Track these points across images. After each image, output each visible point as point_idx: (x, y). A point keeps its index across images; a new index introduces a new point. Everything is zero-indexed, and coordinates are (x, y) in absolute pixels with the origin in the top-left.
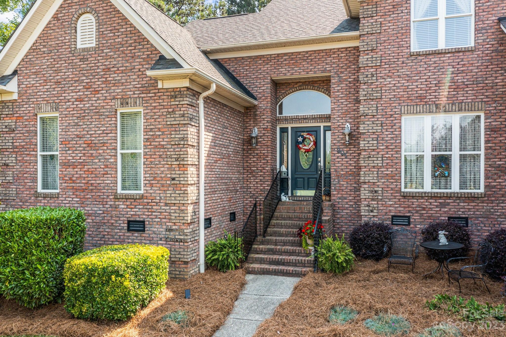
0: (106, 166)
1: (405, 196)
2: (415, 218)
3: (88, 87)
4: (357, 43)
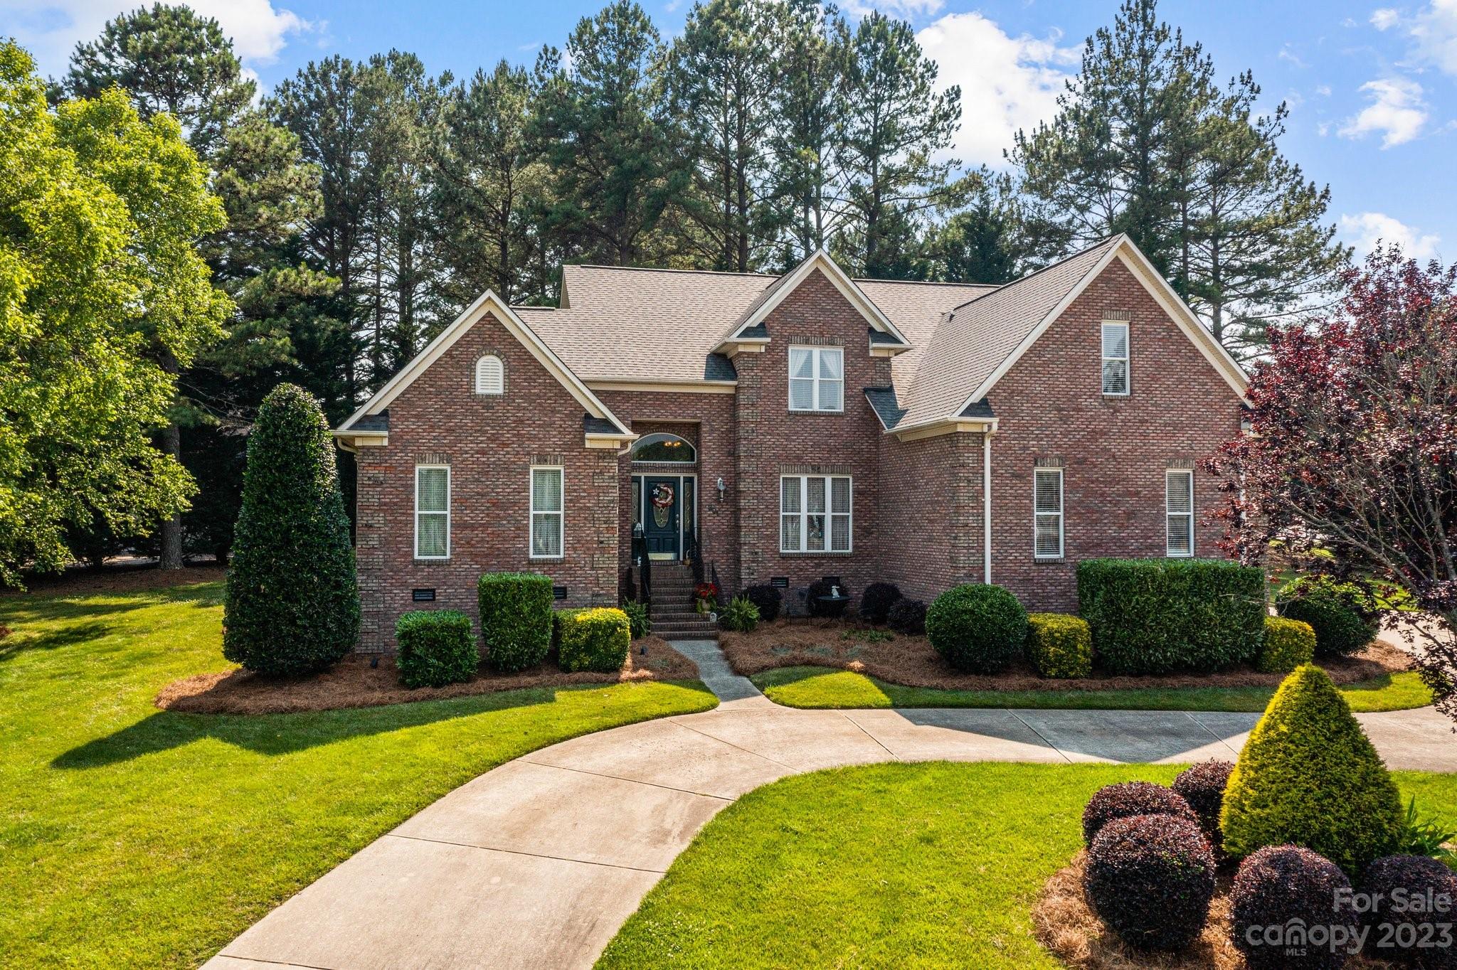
0: (518, 529)
1: (785, 557)
2: (793, 580)
3: (493, 439)
4: (732, 391)
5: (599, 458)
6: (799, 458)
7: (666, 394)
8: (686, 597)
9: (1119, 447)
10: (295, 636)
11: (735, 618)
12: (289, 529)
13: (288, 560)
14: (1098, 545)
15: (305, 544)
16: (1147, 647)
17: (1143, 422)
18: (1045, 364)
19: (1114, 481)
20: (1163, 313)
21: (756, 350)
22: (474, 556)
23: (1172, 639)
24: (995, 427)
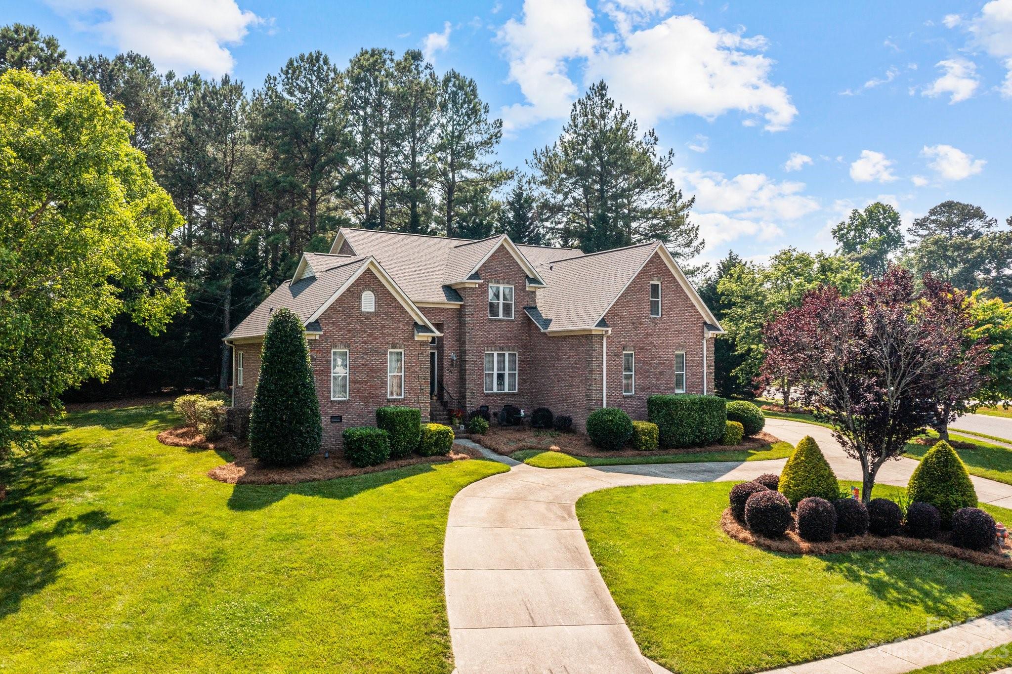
0: (382, 383)
1: (487, 395)
2: (490, 406)
3: (370, 335)
4: (458, 307)
6: (493, 343)
9: (656, 341)
11: (477, 428)
14: (649, 388)
17: (666, 329)
18: (628, 302)
19: (654, 358)
20: (674, 278)
21: (474, 286)
22: (361, 398)
24: (610, 332)
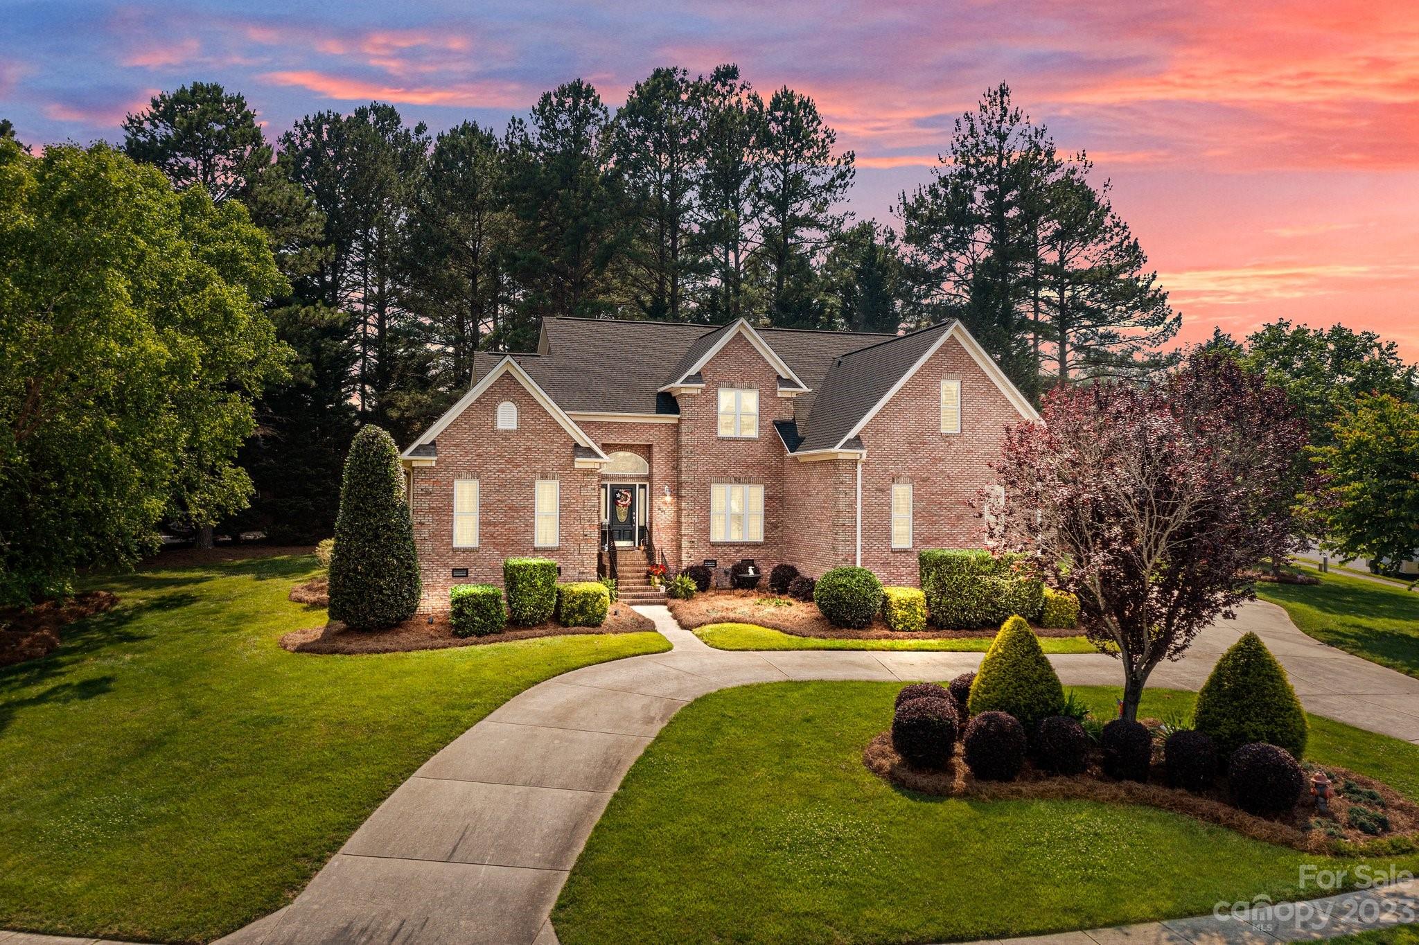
1: (714, 545)
2: (720, 562)
4: (676, 422)
5: (584, 475)
6: (725, 472)
7: (627, 423)
8: (643, 574)
9: (952, 469)
10: (382, 601)
11: (679, 590)
12: (378, 527)
13: (377, 549)
14: (936, 539)
15: (388, 538)
16: (963, 610)
17: (969, 452)
18: (901, 411)
19: (948, 494)
20: (984, 375)
21: (694, 392)
22: (496, 545)
23: (980, 605)
24: (864, 456)
